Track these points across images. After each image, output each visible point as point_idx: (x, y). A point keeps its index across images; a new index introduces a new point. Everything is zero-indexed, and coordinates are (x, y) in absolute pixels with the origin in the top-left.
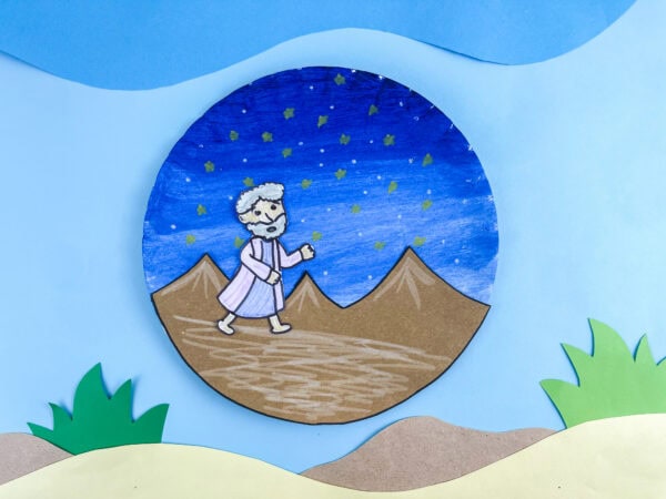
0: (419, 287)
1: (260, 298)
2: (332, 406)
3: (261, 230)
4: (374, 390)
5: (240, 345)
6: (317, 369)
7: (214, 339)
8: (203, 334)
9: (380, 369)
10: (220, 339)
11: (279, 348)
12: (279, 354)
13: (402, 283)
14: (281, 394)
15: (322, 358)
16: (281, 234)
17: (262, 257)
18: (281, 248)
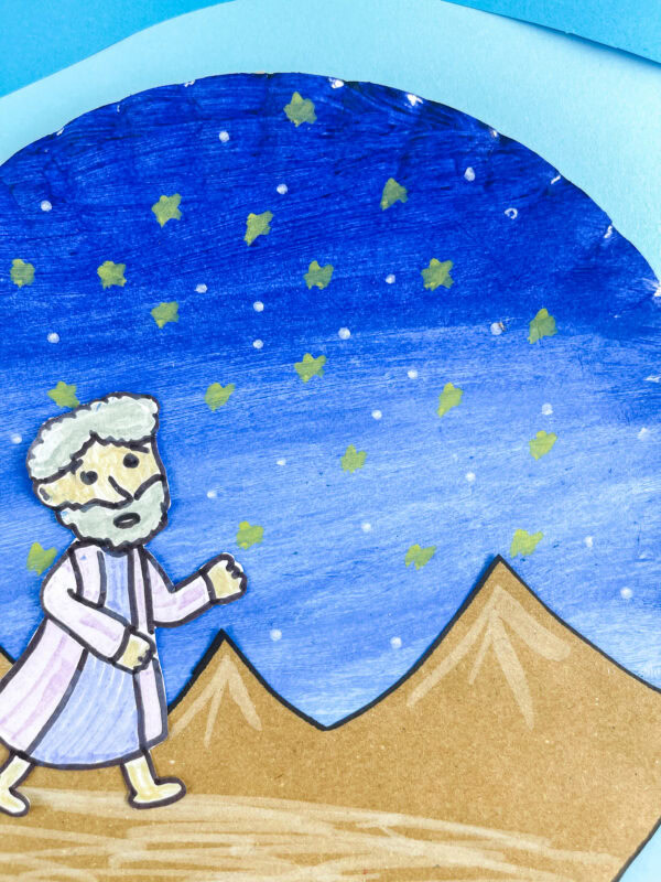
0: (526, 665)
1: (100, 708)
3: (99, 523)
5: (47, 843)
11: (152, 847)
12: (156, 865)
13: (479, 661)
16: (154, 533)
17: (103, 595)
18: (152, 571)
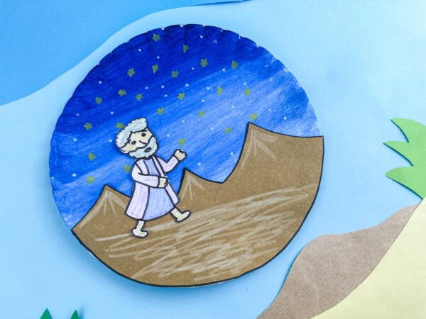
0: (269, 146)
1: (158, 201)
2: (247, 256)
3: (141, 153)
4: (273, 232)
5: (157, 242)
6: (223, 235)
7: (133, 245)
8: (123, 245)
9: (269, 214)
10: (139, 244)
11: (187, 231)
13: (255, 150)
14: (203, 265)
15: (223, 226)
16: (157, 150)
17: (148, 171)
18: (160, 160)
